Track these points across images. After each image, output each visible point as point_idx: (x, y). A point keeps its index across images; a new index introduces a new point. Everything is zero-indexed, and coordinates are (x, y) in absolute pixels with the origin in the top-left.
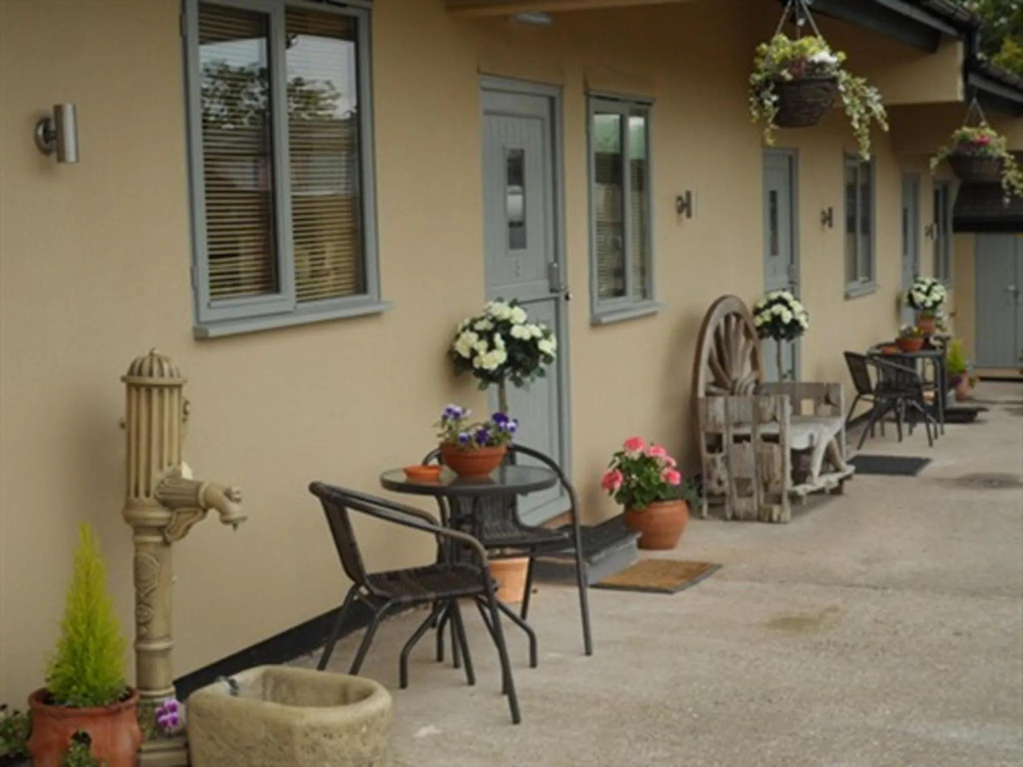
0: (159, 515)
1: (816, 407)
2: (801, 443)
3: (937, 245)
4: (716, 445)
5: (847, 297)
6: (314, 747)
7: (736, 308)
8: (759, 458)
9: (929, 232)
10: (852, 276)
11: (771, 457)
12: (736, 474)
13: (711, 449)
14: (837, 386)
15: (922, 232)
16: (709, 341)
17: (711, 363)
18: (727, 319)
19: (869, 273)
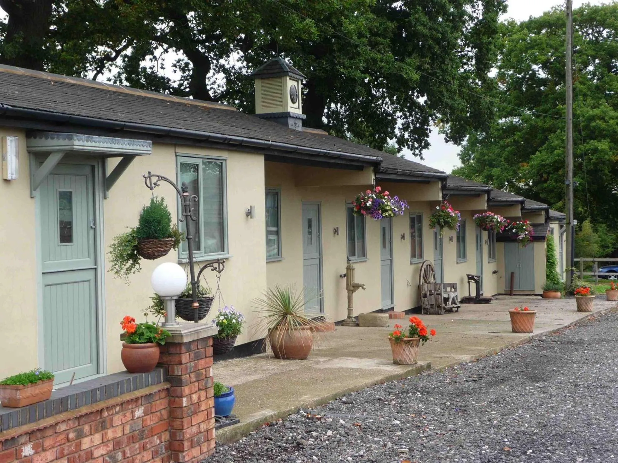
0: (352, 288)
1: (451, 289)
2: (446, 296)
3: (490, 246)
4: (425, 296)
5: (457, 263)
6: (380, 320)
7: (429, 263)
8: (436, 299)
9: (486, 242)
10: (459, 256)
11: (438, 299)
12: (430, 303)
13: (424, 297)
14: (456, 284)
15: (484, 242)
16: (423, 272)
17: (423, 277)
18: (427, 266)
19: (464, 256)
